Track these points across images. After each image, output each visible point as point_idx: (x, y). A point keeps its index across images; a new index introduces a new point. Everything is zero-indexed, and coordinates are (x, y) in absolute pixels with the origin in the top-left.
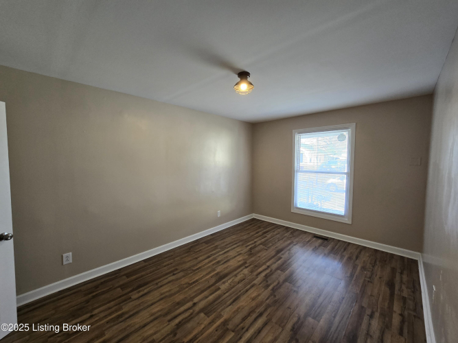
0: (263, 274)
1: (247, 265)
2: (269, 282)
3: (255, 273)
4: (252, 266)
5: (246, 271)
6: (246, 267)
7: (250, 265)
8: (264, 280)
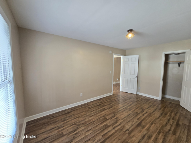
0: (118, 124)
1: (128, 132)
2: (115, 120)
3: (122, 125)
4: (124, 130)
5: (127, 127)
6: (128, 130)
7: (126, 131)
8: (118, 121)
